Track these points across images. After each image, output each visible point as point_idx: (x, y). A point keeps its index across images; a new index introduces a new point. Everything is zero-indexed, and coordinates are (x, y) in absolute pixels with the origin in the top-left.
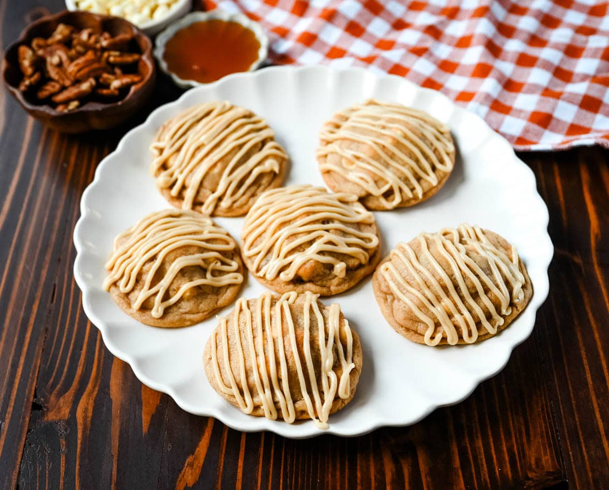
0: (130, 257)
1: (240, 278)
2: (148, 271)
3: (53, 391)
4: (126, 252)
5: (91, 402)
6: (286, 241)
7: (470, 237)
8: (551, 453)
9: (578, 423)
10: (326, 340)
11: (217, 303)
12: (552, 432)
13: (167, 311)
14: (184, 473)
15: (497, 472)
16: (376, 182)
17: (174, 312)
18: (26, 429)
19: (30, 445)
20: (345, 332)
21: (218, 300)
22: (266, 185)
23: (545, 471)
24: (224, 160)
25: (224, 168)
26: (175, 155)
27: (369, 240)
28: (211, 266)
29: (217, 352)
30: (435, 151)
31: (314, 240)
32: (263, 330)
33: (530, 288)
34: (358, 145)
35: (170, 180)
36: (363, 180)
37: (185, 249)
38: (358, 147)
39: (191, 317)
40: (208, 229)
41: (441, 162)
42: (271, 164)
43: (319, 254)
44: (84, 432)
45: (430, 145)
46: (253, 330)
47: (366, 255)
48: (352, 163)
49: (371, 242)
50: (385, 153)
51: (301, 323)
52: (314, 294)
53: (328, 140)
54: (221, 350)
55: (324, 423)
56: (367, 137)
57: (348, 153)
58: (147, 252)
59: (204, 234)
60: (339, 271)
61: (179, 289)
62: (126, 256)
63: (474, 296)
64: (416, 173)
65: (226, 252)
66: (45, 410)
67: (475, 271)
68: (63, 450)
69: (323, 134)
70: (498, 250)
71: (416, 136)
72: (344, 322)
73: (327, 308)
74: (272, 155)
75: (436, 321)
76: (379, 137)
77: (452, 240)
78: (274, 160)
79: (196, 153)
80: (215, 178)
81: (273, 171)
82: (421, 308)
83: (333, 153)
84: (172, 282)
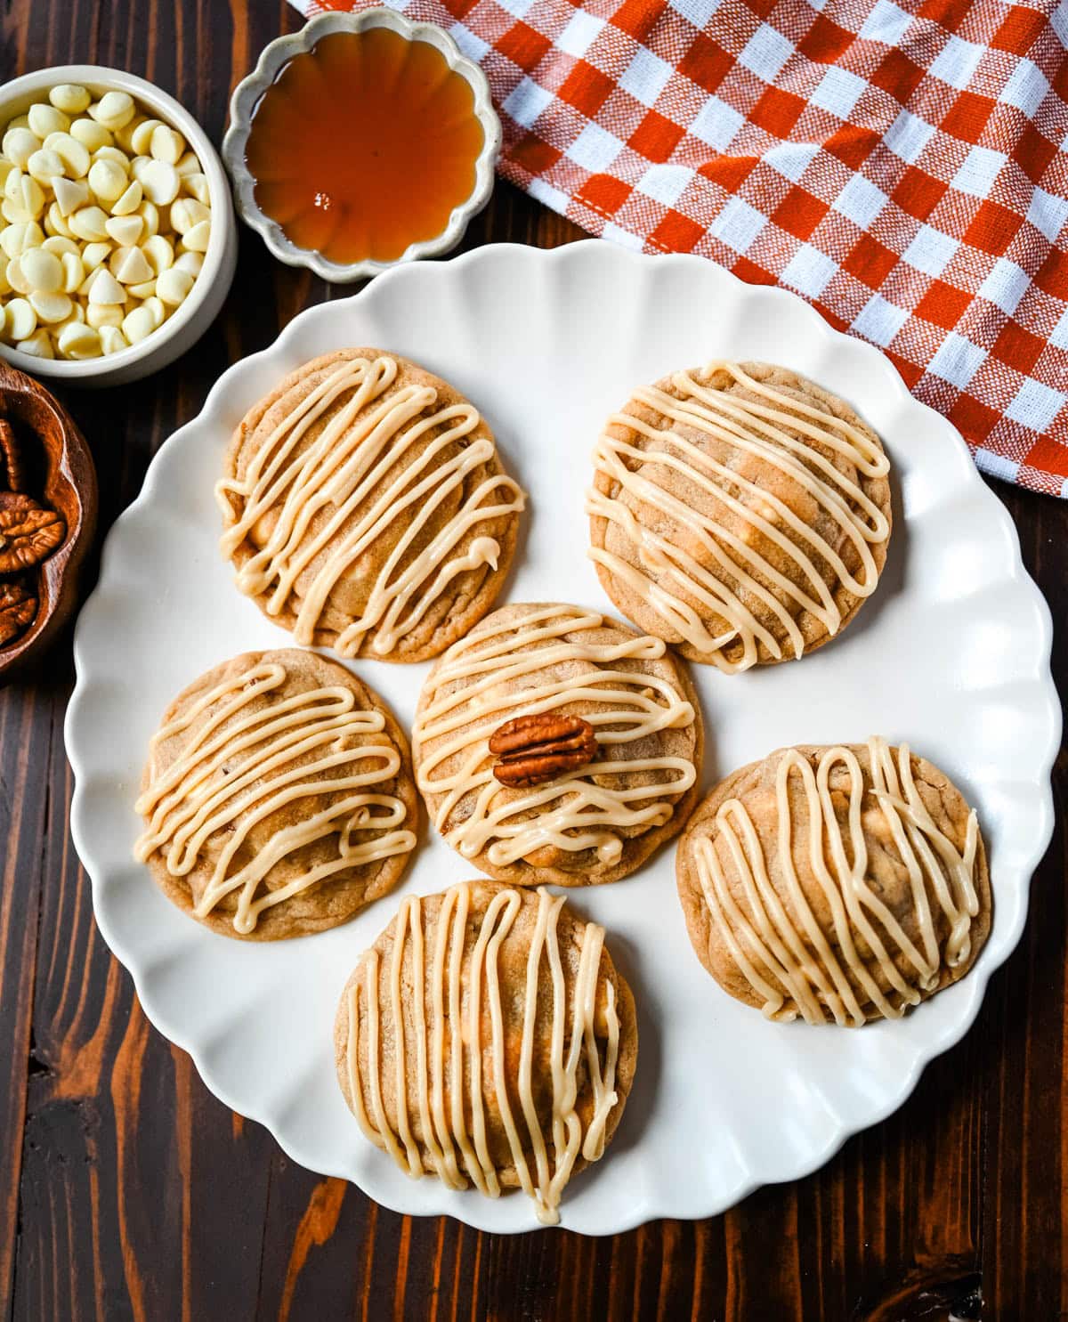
0: (182, 802)
1: (410, 840)
2: (219, 850)
3: (64, 1034)
4: (174, 790)
5: (137, 1063)
6: (501, 795)
7: (888, 791)
8: (964, 1218)
9: (1023, 1161)
10: (567, 1045)
11: (363, 896)
12: (973, 1176)
13: (263, 918)
14: (310, 1217)
15: (861, 1248)
16: (705, 623)
17: (278, 916)
18: (22, 1113)
19: (32, 1146)
20: (604, 1021)
21: (365, 889)
22: (471, 594)
23: (947, 1251)
24: (377, 550)
25: (377, 568)
26: (271, 514)
27: (675, 776)
28: (349, 826)
29: (359, 1036)
30: (844, 545)
31: (559, 798)
32: (446, 1016)
33: (986, 924)
34: (675, 526)
35: (263, 580)
36: (677, 616)
37: (291, 809)
38: (675, 531)
39: (313, 925)
40: (343, 733)
41: (855, 570)
42: (482, 549)
43: (566, 832)
44: (127, 1125)
45: (836, 535)
46: (426, 1011)
47: (668, 808)
48: (657, 564)
49: (679, 779)
50: (732, 559)
51: (520, 1009)
52: (554, 902)
53: (612, 475)
54: (367, 1035)
55: (552, 1210)
56: (695, 516)
57: (650, 543)
58: (213, 813)
59: (332, 753)
60: (607, 858)
61: (283, 884)
62: (175, 798)
63: (868, 961)
64: (794, 601)
65: (380, 784)
66: (53, 1074)
67: (876, 918)
68: (94, 1158)
69: (602, 457)
70: (938, 828)
71: (805, 522)
72: (606, 994)
73: (577, 938)
74: (485, 521)
75: (787, 995)
76: (722, 515)
77: (847, 797)
78: (488, 536)
79: (316, 523)
80: (358, 590)
81: (485, 563)
82: (761, 970)
83: (618, 525)
84: (270, 873)
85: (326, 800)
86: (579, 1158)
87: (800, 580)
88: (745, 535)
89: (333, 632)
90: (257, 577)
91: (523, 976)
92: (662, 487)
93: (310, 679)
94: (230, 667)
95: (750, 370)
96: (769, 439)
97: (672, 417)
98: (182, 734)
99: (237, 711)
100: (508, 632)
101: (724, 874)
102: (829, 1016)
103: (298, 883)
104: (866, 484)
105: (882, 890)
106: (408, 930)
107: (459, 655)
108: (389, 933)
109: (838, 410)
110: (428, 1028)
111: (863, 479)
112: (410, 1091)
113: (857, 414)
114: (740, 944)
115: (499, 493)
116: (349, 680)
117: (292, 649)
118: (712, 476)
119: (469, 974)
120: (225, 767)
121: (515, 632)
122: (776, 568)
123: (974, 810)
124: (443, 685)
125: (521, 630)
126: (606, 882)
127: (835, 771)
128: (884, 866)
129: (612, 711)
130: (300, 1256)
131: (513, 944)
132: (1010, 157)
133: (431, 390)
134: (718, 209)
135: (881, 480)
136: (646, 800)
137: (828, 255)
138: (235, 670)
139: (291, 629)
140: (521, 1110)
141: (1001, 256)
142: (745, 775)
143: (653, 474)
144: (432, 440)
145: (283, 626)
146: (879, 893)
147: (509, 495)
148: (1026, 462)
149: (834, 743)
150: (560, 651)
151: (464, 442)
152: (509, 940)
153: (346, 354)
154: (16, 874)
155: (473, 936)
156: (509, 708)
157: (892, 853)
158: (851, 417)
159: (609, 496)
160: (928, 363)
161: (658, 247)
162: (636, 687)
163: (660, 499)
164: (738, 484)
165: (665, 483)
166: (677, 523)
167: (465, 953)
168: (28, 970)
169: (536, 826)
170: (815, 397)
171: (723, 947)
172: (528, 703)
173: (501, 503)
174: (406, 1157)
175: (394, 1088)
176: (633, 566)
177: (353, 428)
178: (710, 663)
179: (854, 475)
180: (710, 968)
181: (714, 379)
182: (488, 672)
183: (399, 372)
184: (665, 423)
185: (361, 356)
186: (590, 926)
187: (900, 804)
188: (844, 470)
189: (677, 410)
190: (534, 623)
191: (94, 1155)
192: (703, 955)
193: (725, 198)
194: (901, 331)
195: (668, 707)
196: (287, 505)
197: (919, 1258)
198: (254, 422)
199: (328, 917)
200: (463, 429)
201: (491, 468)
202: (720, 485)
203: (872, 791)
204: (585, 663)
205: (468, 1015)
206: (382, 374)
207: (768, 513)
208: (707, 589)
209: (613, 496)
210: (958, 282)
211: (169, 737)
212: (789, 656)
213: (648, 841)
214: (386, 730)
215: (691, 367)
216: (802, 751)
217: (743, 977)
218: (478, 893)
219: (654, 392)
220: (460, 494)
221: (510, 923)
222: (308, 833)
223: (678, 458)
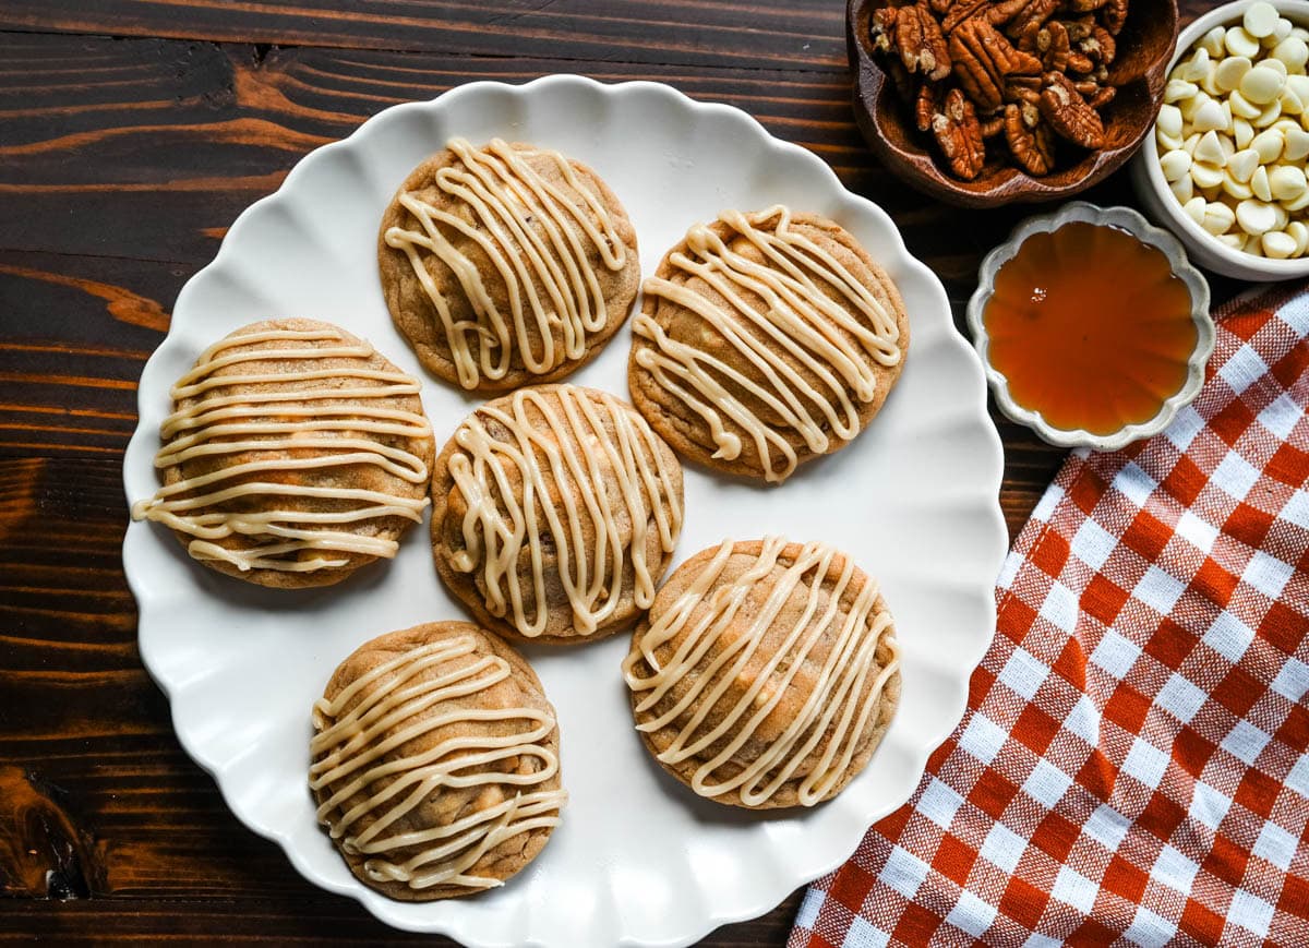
0: (501, 180)
1: (471, 383)
2: (458, 214)
3: (292, 76)
4: (512, 173)
5: (268, 141)
6: (511, 463)
7: (519, 807)
8: (139, 883)
9: (191, 937)
10: (291, 525)
11: (420, 342)
12: (176, 892)
13: (399, 254)
14: (131, 298)
15: (109, 792)
16: (667, 643)
17: (399, 265)
18: (220, 38)
19: (192, 48)
20: (313, 559)
21: (427, 344)
22: (690, 435)
23: (109, 868)
24: (727, 351)
25: (711, 351)
26: (759, 255)
27: (530, 618)
28: (482, 330)
29: (295, 340)
30: (737, 765)
31: (509, 515)
32: (314, 418)
33: (403, 895)
34: (751, 615)
35: (701, 249)
36: (673, 618)
37: (497, 278)
38: (748, 615)
39: (394, 299)
40: (565, 322)
41: (716, 777)
42: (730, 444)
43: (479, 522)
44: (212, 133)
45: (746, 759)
46: (319, 400)
47: (501, 613)
48: (718, 600)
49: (528, 622)
50: (723, 665)
51: (322, 483)
52: (417, 512)
53: (798, 560)
54: (297, 347)
55: (145, 514)
56: (760, 633)
57: (737, 593)
58: (492, 209)
59: (546, 314)
60: (456, 559)
61: (430, 271)
62: (505, 175)
63: (369, 790)
64: (686, 723)
65: (520, 356)
66: (256, 66)
67: (407, 796)
68: (181, 103)
69: (815, 550)
70: (487, 853)
71: (756, 730)
72: (336, 559)
73: (385, 534)
74: (756, 446)
75: (337, 720)
76: (761, 656)
77: (514, 771)
78: (742, 449)
79: (751, 296)
80: (692, 335)
81: (718, 447)
82: (359, 695)
83: (753, 566)
84: (440, 259)
85: (505, 308)
86: (191, 537)
87: (705, 727)
88: (744, 677)
89: (654, 313)
90: (703, 244)
91: (352, 486)
92: (786, 603)
93: (613, 292)
94: (624, 220)
95: (893, 681)
96: (831, 698)
97: (851, 613)
98: (561, 179)
99: (583, 229)
100: (657, 468)
101: (443, 663)
102: (319, 757)
103: (430, 284)
104: (792, 785)
105: (432, 802)
106: (390, 383)
107: (635, 425)
108: (388, 366)
109: (859, 760)
110: (304, 402)
111: (796, 782)
112: (248, 387)
113: (855, 778)
114: (382, 677)
115: (781, 459)
116: (612, 326)
117: (639, 276)
118: (796, 647)
119: (352, 437)
120: (534, 219)
121: (657, 474)
122: (715, 705)
123: (503, 884)
124: (609, 412)
125: (659, 479)
126: (435, 558)
127: (536, 760)
128: (453, 803)
129: (587, 562)
130: (96, 289)
131: (380, 477)
132: (1088, 917)
133: (871, 396)
134: (1038, 655)
135: (797, 798)
136: (509, 593)
137: (998, 755)
138: (620, 225)
139: (657, 274)
140: (234, 485)
141: (999, 911)
142: (533, 683)
143: (798, 596)
144: (827, 398)
145: (660, 268)
146: (429, 798)
147: (779, 468)
148: (814, 935)
149: (561, 760)
150: (640, 515)
151: (826, 426)
152: (382, 474)
153: (903, 320)
154: (435, 29)
155: (387, 441)
156: (588, 469)
157: (464, 811)
158: (853, 771)
159: (779, 557)
160: (902, 846)
161: (1003, 602)
162: (609, 584)
163: (775, 601)
164: (790, 670)
165: (790, 605)
166: (755, 617)
167: (372, 434)
168: (349, 42)
169: (484, 496)
170: (870, 739)
171: (378, 663)
172: (593, 487)
173: (772, 460)
174: (190, 384)
175: (251, 372)
176: (717, 579)
177: (836, 328)
178: (631, 649)
179: (802, 774)
180: (359, 652)
181: (885, 650)
182: (620, 451)
183: (887, 368)
184: (845, 606)
185: (901, 334)
186: (395, 545)
187: (508, 818)
188: (804, 764)
189: (857, 615)
190: (664, 490)
191: (185, 103)
192: (371, 647)
193: (1048, 662)
194: (931, 822)
195: (592, 612)
196: (766, 269)
197: (103, 843)
198: (841, 238)
199: (401, 311)
200: (838, 427)
201: (803, 452)
202: (789, 654)
203: (519, 793)
204: (627, 537)
205: (316, 438)
206: (886, 353)
207: (763, 697)
208: (696, 645)
209: (781, 561)
210: (976, 873)
211: (559, 168)
212: (639, 719)
213: (473, 595)
214: (568, 361)
215: (897, 629)
216: (554, 731)
217: (353, 681)
218: (424, 445)
219: (875, 593)
220: (780, 424)
221: (398, 473)
222: (475, 292)
223: (813, 618)
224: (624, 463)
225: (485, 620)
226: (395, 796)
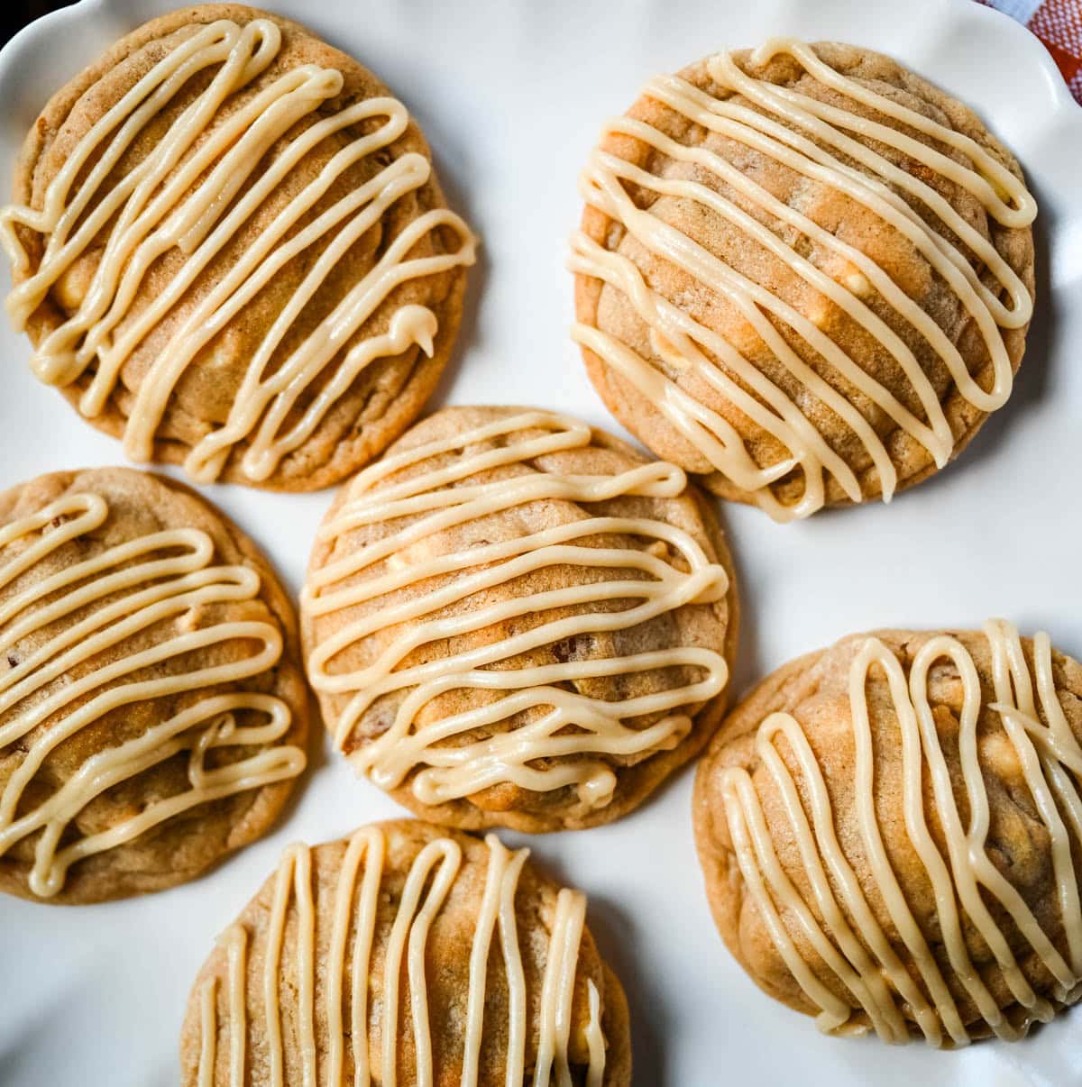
1: (295, 759)
2: (4, 779)
6: (434, 706)
7: (1018, 708)
11: (225, 841)
13: (74, 874)
16: (749, 445)
17: (93, 873)
20: (585, 1042)
21: (228, 831)
22: (393, 392)
24: (248, 323)
25: (248, 352)
26: (84, 262)
27: (696, 676)
28: (204, 742)
29: (216, 1055)
30: (965, 331)
31: (523, 713)
32: (347, 1036)
34: (709, 298)
35: (73, 361)
36: (706, 434)
37: (113, 721)
38: (708, 304)
39: (151, 882)
40: (194, 601)
41: (979, 368)
42: (411, 324)
43: (531, 764)
45: (954, 316)
46: (317, 1027)
47: (685, 723)
48: (678, 354)
49: (702, 679)
50: (795, 350)
51: (459, 1028)
52: (511, 859)
53: (612, 215)
54: (227, 1055)
56: (743, 284)
57: (669, 322)
59: (178, 634)
60: (592, 798)
61: (102, 828)
63: (983, 965)
64: (884, 416)
65: (252, 678)
67: (1000, 905)
69: (595, 185)
71: (911, 297)
72: (587, 1002)
73: (545, 914)
74: (415, 280)
75: (856, 1006)
76: (782, 283)
77: (956, 714)
78: (419, 303)
79: (152, 280)
80: (219, 383)
81: (414, 345)
82: (819, 972)
83: (618, 291)
84: (82, 813)
85: (166, 706)
87: (897, 384)
88: (818, 315)
89: (183, 444)
90: (64, 359)
91: (463, 976)
92: (690, 236)
93: (146, 516)
94: (25, 494)
95: (828, 55)
96: (856, 164)
97: (707, 125)
99: (32, 567)
100: (448, 452)
101: (768, 828)
102: (913, 1032)
103: (123, 830)
104: (1000, 237)
105: (1011, 863)
106: (292, 897)
107: (373, 486)
108: (264, 900)
109: (961, 119)
110: (320, 1051)
111: (996, 230)
115: (437, 237)
116: (206, 518)
117: (120, 469)
118: (768, 221)
119: (382, 974)
120: (11, 653)
121: (458, 452)
122: (862, 367)
124: (349, 531)
125: (467, 450)
127: (936, 674)
128: (1014, 826)
129: (606, 580)
131: (449, 926)
133: (332, 74)
135: (1023, 230)
136: (652, 714)
138: (32, 499)
139: (118, 435)
142: (798, 671)
143: (677, 215)
144: (334, 152)
145: (106, 432)
146: (1005, 869)
147: (452, 241)
149: (936, 629)
150: (527, 485)
151: (384, 157)
152: (445, 919)
153: (202, 14)
155: (389, 911)
156: (448, 574)
157: (1024, 803)
158: (978, 131)
159: (605, 246)
162: (639, 541)
163: (686, 255)
164: (808, 233)
165: (695, 229)
166: (712, 292)
167: (377, 940)
169: (487, 753)
170: (927, 101)
171: (762, 936)
172: (477, 566)
173: (438, 253)
176: (640, 355)
177: (211, 132)
179: (983, 222)
180: (740, 957)
181: (772, 68)
182: (416, 516)
183: (285, 44)
184: (694, 134)
185: (225, 17)
186: (565, 895)
187: (1035, 727)
188: (969, 215)
189: (715, 116)
190: (487, 440)
192: (731, 936)
195: (688, 571)
196: (109, 249)
198: (57, 117)
199: (172, 871)
200: (385, 135)
201: (426, 197)
202: (780, 235)
203: (993, 706)
204: (566, 506)
205: (380, 1038)
206: (257, 45)
207: (855, 281)
208: (754, 394)
209: (611, 245)
212: (872, 495)
213: (653, 768)
214: (262, 595)
215: (739, 46)
216: (886, 639)
217: (791, 976)
218: (398, 842)
219: (673, 82)
220: (377, 238)
221: (444, 892)
222: (139, 757)
223: (716, 190)
224: (435, 509)
225: (694, 747)
226: (999, 925)
